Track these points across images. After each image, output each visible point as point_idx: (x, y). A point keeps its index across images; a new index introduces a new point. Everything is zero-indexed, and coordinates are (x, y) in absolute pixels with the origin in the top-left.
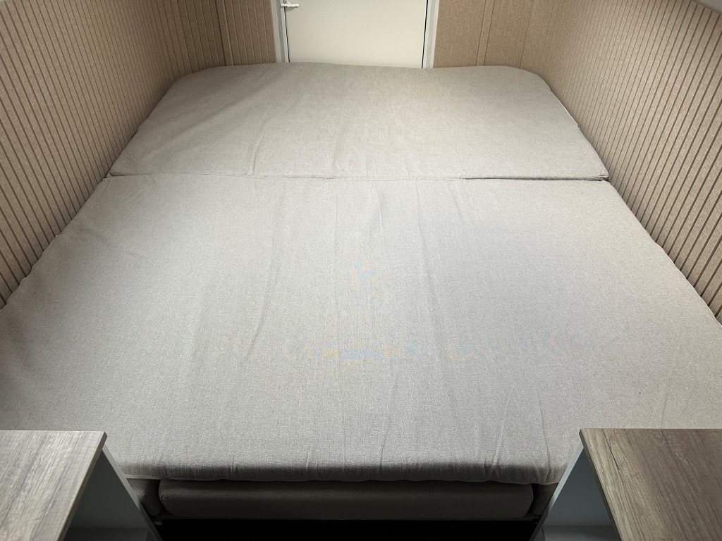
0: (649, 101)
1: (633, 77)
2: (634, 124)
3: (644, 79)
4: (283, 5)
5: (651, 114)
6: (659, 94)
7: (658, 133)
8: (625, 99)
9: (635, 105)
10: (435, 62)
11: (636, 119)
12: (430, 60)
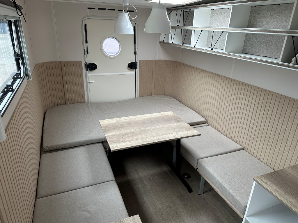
0: (214, 100)
1: (207, 94)
2: (211, 106)
3: (211, 94)
4: (88, 82)
5: (216, 103)
6: (217, 98)
7: (220, 107)
8: (206, 100)
9: (210, 101)
10: (139, 96)
11: (211, 105)
12: (137, 95)
